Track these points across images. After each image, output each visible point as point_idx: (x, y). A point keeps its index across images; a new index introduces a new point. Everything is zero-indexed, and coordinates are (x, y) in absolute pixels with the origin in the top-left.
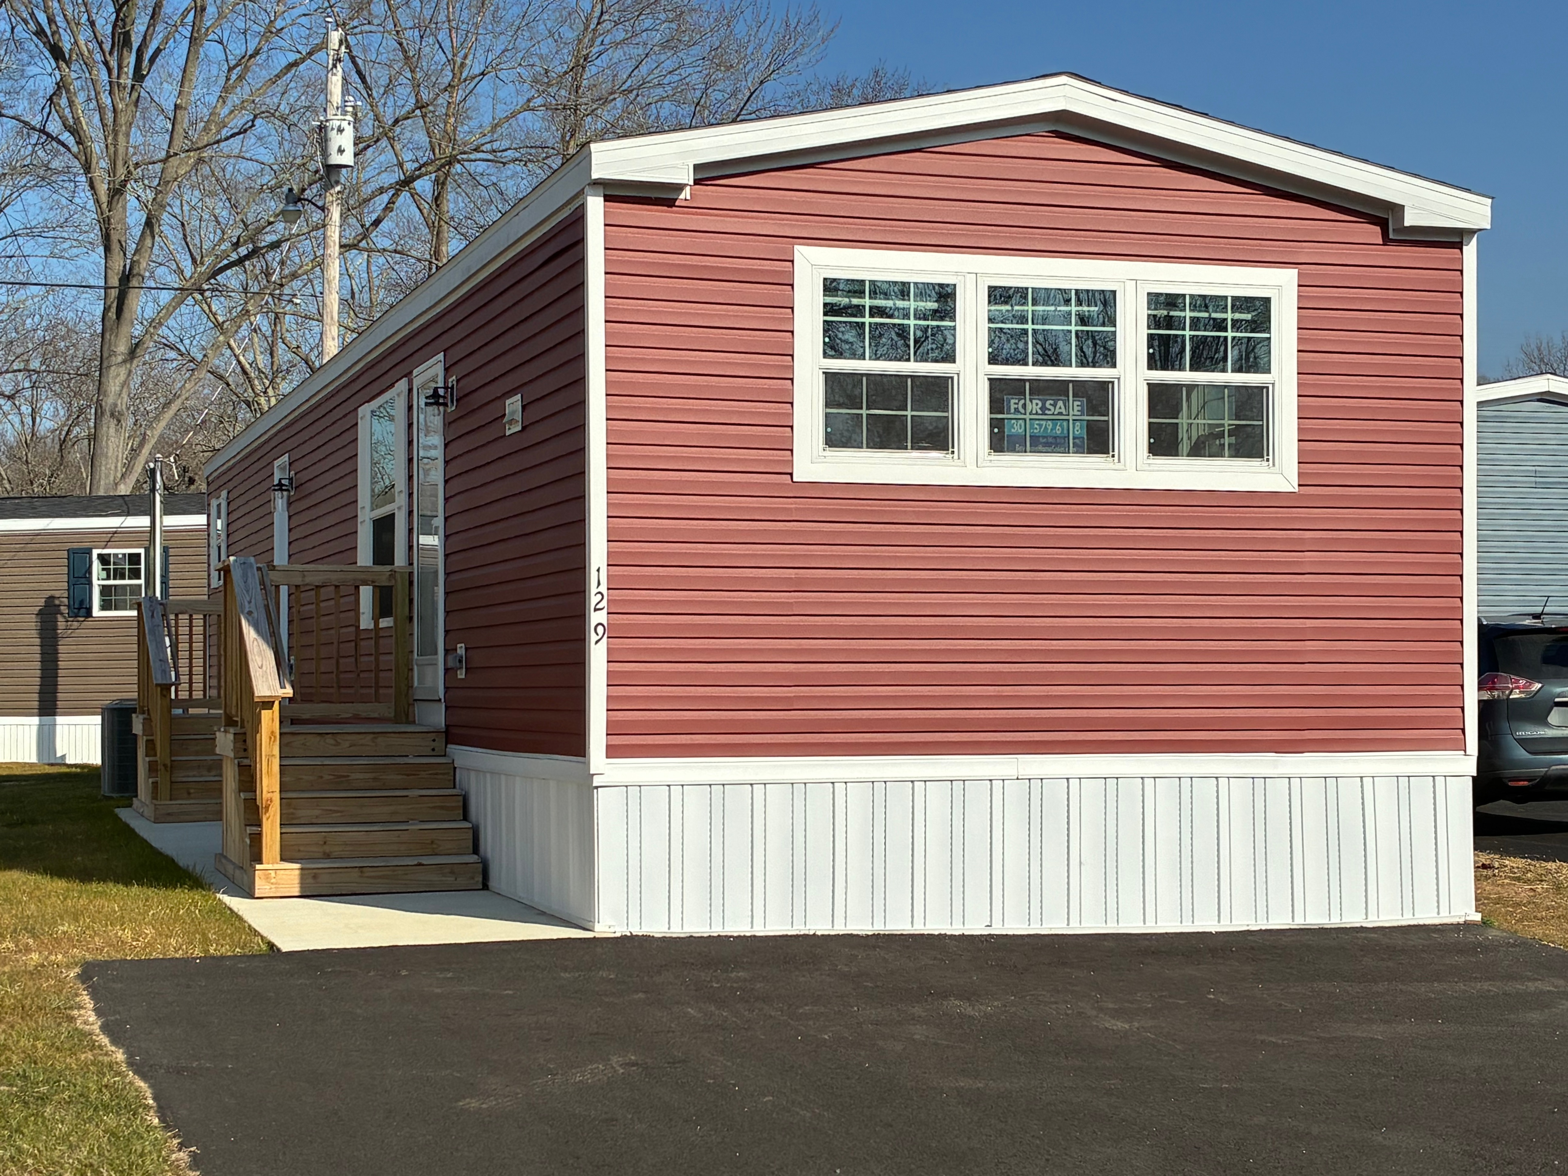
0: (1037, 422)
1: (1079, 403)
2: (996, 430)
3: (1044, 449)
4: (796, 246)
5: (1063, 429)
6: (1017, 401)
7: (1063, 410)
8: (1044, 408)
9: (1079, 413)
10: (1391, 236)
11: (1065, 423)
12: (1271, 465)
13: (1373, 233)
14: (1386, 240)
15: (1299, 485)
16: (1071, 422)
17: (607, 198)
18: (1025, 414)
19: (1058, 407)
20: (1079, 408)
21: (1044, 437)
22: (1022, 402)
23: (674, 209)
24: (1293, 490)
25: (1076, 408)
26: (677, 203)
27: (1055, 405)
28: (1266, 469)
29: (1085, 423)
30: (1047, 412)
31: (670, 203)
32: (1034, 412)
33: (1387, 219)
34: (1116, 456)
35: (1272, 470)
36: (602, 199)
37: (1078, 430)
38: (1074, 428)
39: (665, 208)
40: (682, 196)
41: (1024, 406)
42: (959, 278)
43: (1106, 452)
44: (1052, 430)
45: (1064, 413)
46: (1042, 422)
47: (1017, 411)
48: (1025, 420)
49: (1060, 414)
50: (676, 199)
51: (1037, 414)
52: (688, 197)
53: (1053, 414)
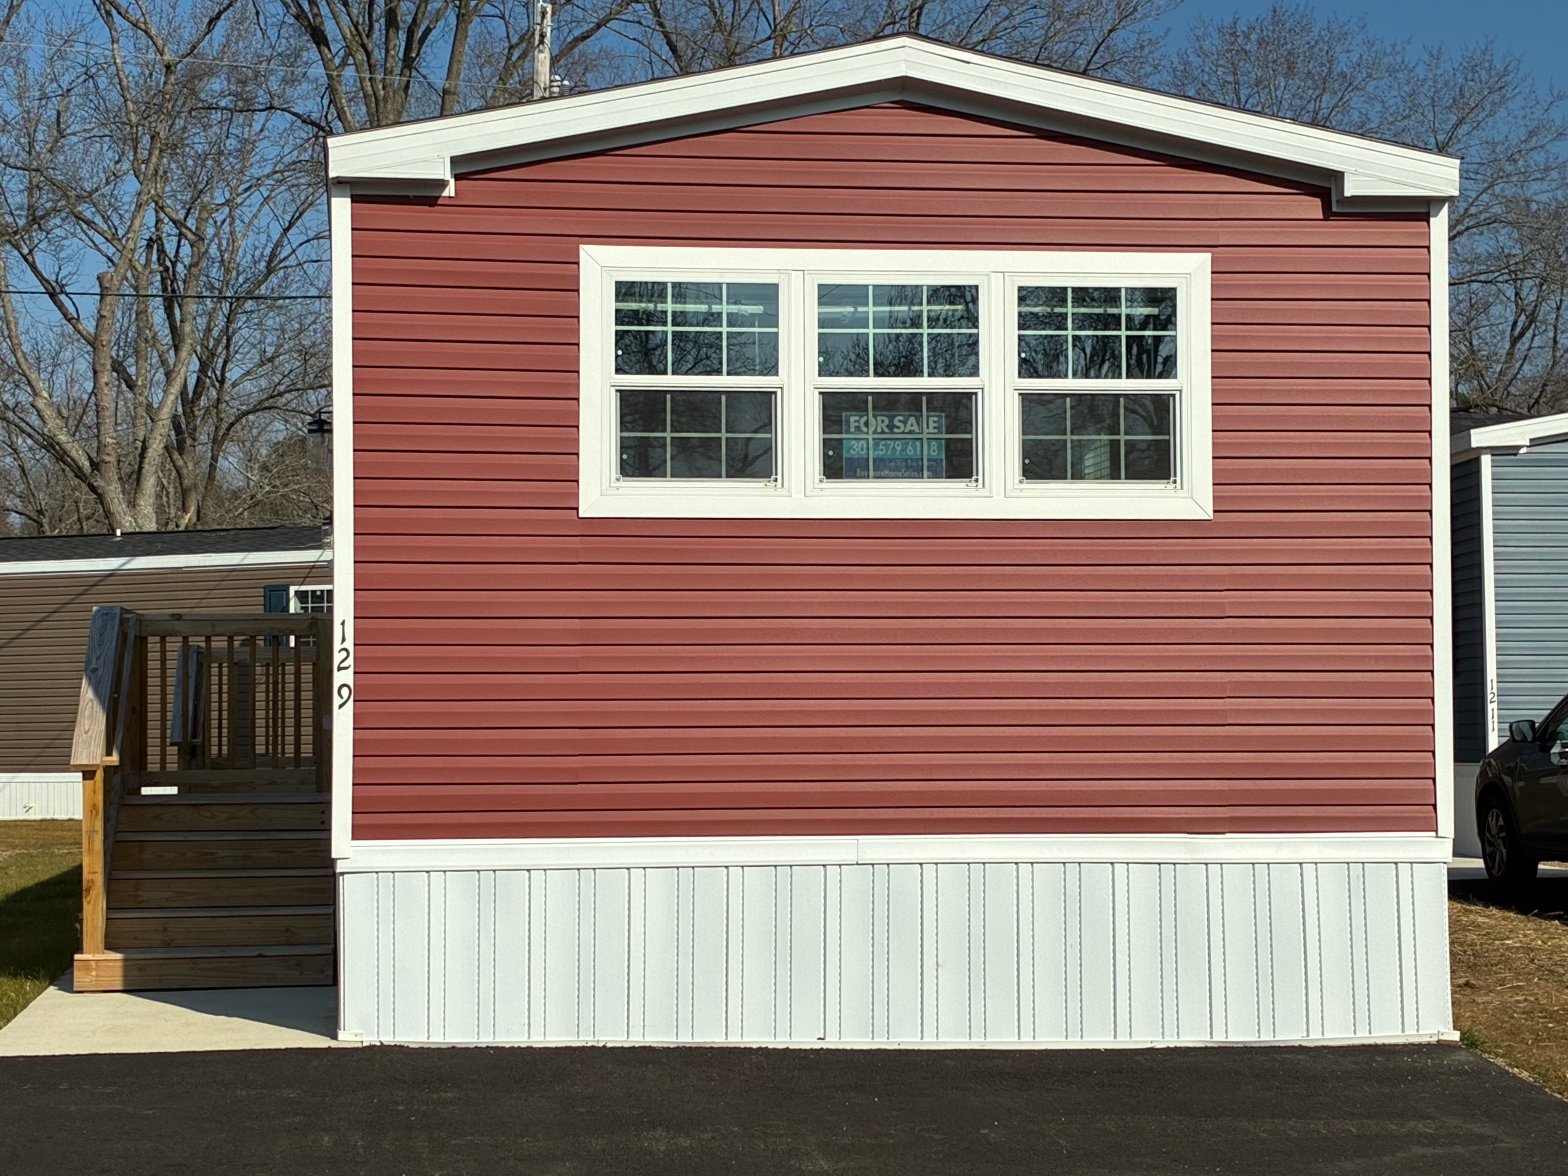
0: (883, 442)
1: (936, 419)
2: (831, 453)
3: (892, 474)
4: (581, 246)
5: (915, 450)
6: (857, 418)
7: (916, 428)
8: (891, 427)
9: (936, 431)
10: (1334, 209)
11: (918, 443)
12: (1179, 487)
13: (1313, 207)
14: (1328, 214)
15: (1215, 511)
16: (925, 441)
17: (355, 199)
18: (868, 433)
19: (909, 423)
20: (936, 425)
21: (891, 460)
22: (865, 418)
23: (437, 207)
24: (1207, 518)
25: (931, 425)
26: (440, 202)
27: (905, 423)
28: (1172, 493)
29: (943, 442)
30: (896, 430)
31: (432, 201)
32: (879, 430)
33: (1330, 189)
34: (980, 480)
35: (1180, 493)
36: (349, 200)
37: (934, 451)
38: (929, 448)
39: (427, 208)
40: (445, 193)
41: (867, 424)
42: (782, 276)
43: (969, 475)
44: (902, 450)
45: (917, 431)
46: (889, 442)
47: (858, 428)
48: (867, 439)
49: (910, 432)
50: (438, 198)
51: (883, 432)
52: (453, 194)
53: (903, 433)
